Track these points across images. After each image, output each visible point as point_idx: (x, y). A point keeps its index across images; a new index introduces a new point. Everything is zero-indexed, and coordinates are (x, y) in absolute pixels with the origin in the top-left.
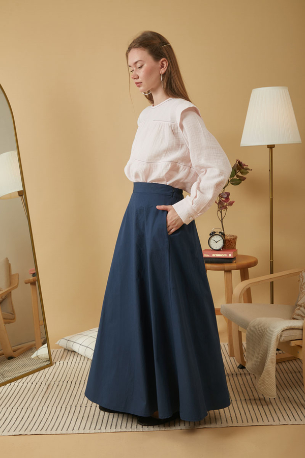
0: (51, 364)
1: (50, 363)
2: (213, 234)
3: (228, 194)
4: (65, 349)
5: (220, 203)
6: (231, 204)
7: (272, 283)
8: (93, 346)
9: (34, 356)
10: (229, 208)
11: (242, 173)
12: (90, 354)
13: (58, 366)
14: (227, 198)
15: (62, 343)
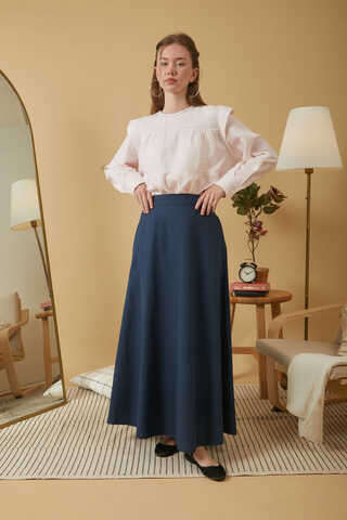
0: (65, 403)
1: (64, 401)
2: (244, 266)
3: (261, 223)
4: (80, 388)
5: (252, 232)
6: (264, 233)
7: (306, 319)
8: (111, 384)
9: (46, 394)
10: (262, 238)
11: (276, 201)
12: (108, 392)
13: (73, 404)
14: (260, 228)
15: (77, 380)
